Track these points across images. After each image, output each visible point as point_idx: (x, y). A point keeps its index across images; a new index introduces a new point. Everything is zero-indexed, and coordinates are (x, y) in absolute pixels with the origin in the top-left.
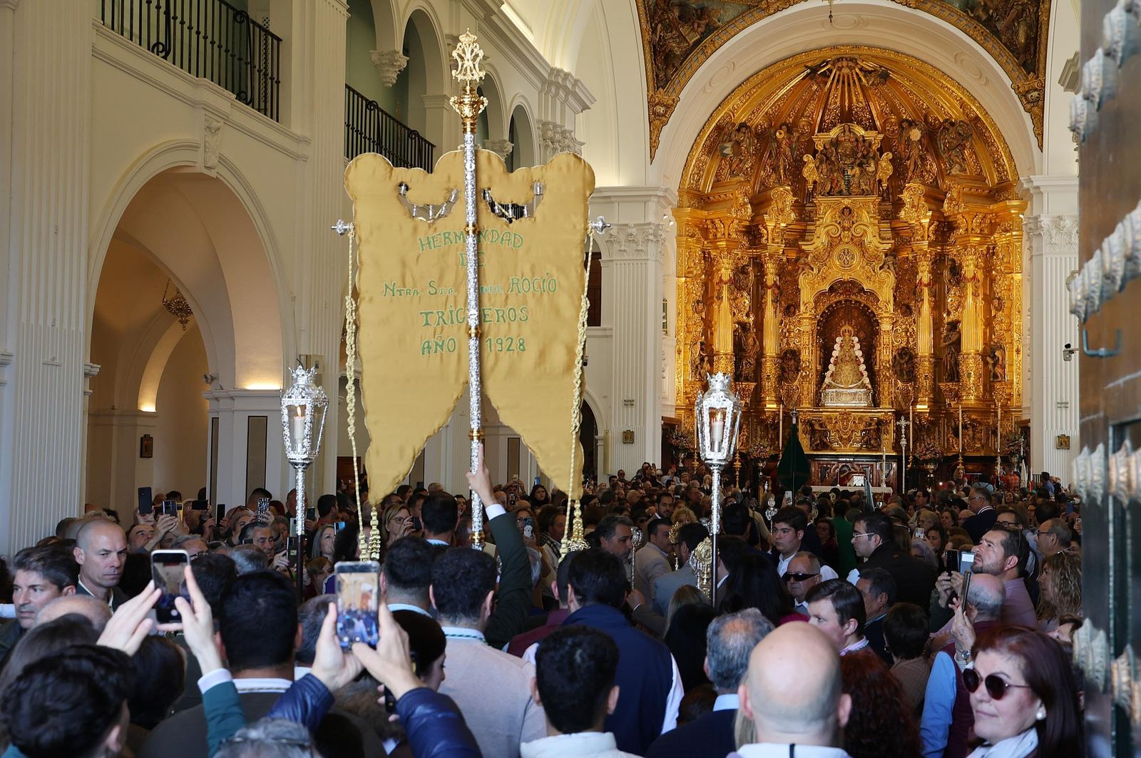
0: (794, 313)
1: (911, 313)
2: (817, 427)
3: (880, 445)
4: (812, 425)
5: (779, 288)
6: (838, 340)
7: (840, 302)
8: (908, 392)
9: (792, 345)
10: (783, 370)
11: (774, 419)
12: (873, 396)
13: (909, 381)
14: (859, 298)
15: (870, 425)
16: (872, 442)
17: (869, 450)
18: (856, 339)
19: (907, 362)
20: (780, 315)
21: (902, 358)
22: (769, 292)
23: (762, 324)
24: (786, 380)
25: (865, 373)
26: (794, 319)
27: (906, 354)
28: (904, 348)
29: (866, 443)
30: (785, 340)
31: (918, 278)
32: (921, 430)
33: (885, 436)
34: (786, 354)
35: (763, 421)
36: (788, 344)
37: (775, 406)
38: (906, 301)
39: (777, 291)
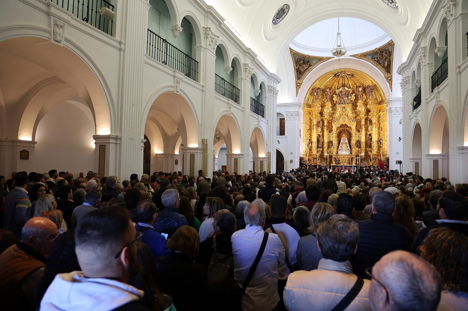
0: (331, 132)
1: (360, 132)
2: (337, 159)
3: (352, 163)
4: (336, 159)
5: (328, 126)
6: (342, 138)
7: (342, 129)
8: (359, 151)
9: (331, 140)
10: (329, 146)
11: (326, 157)
12: (351, 152)
13: (359, 148)
14: (347, 129)
15: (350, 158)
16: (350, 162)
17: (350, 164)
18: (346, 138)
19: (359, 144)
20: (328, 133)
21: (358, 143)
22: (325, 127)
23: (324, 135)
24: (329, 148)
25: (349, 146)
26: (331, 134)
27: (358, 142)
28: (358, 140)
29: (349, 163)
30: (329, 139)
31: (361, 123)
32: (362, 160)
33: (353, 161)
34: (329, 142)
35: (324, 158)
36: (330, 139)
37: (327, 154)
38: (358, 129)
39: (327, 127)
